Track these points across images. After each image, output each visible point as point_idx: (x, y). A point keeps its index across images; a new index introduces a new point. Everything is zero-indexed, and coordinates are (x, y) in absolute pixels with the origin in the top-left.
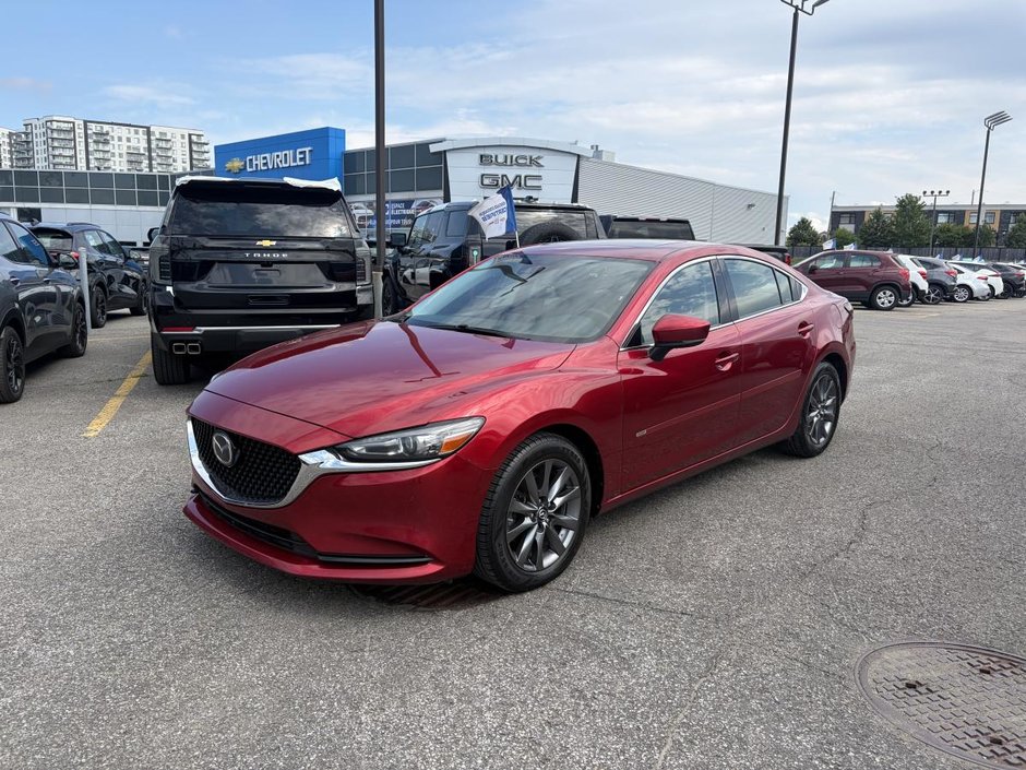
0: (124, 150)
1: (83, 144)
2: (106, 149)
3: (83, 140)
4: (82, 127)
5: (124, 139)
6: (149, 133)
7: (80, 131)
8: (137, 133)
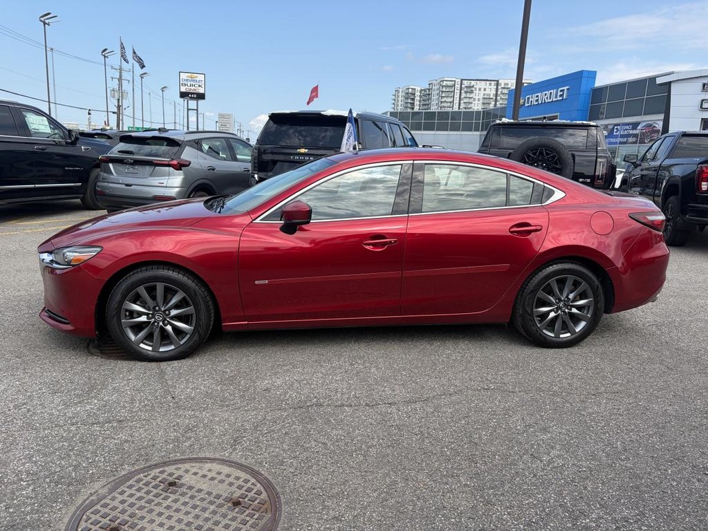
0: (481, 96)
1: (458, 94)
2: (471, 96)
3: (459, 91)
4: (459, 83)
5: (482, 90)
6: (498, 84)
7: (458, 86)
8: (490, 84)
